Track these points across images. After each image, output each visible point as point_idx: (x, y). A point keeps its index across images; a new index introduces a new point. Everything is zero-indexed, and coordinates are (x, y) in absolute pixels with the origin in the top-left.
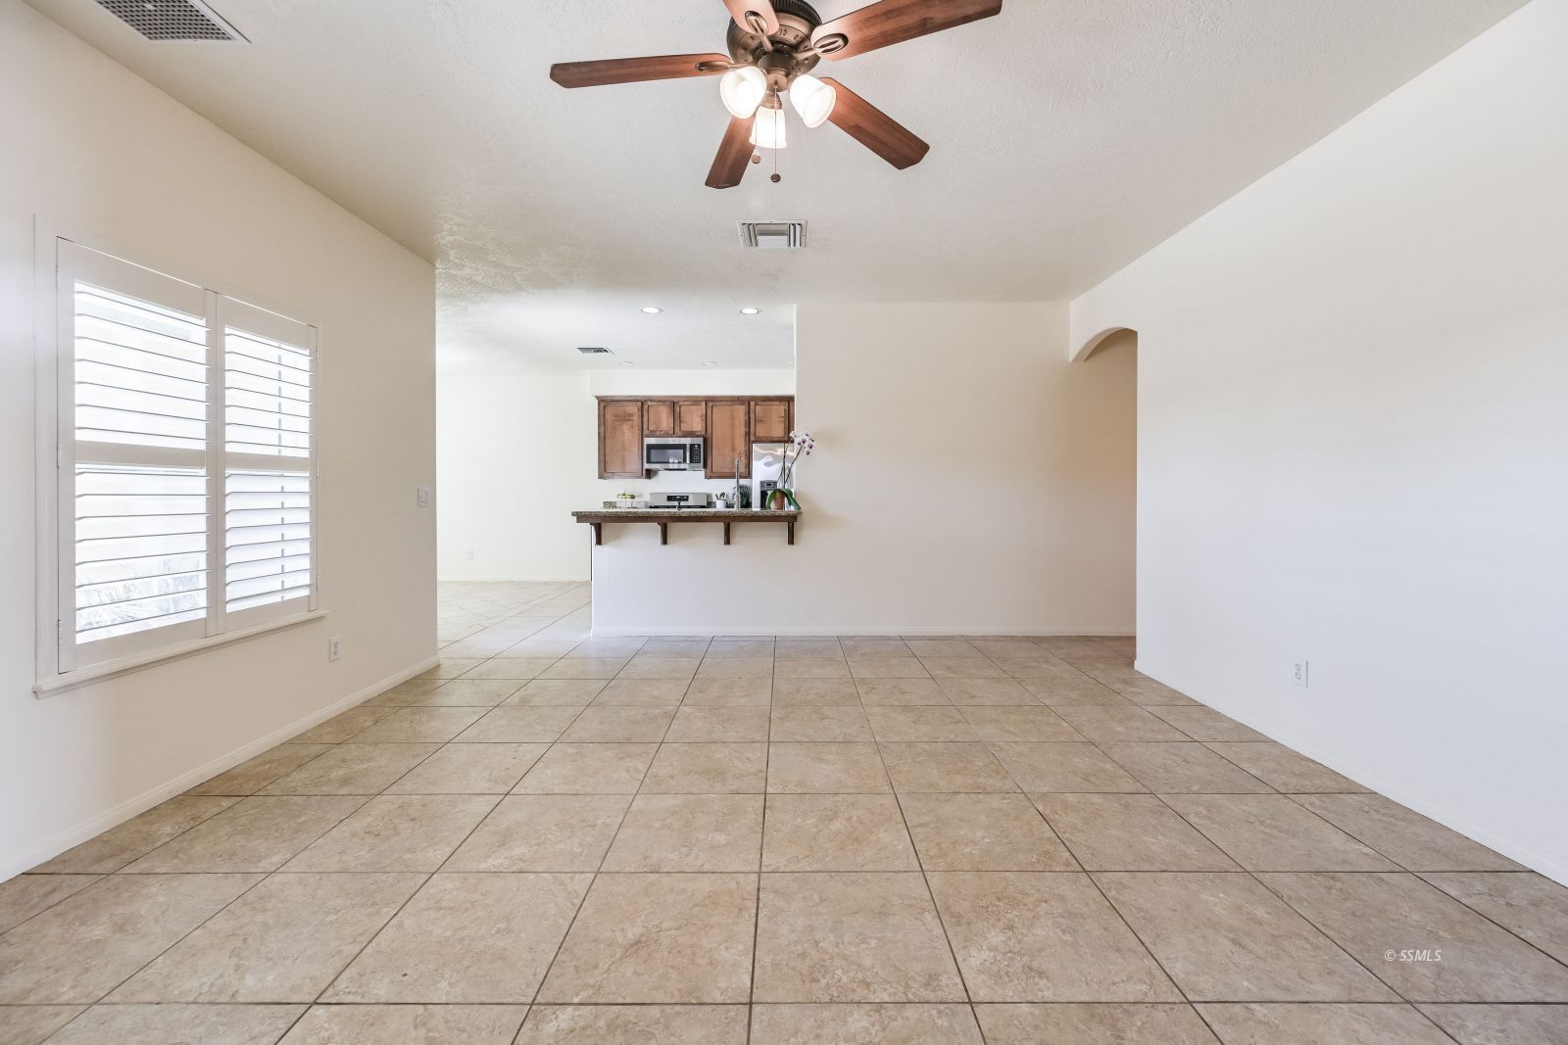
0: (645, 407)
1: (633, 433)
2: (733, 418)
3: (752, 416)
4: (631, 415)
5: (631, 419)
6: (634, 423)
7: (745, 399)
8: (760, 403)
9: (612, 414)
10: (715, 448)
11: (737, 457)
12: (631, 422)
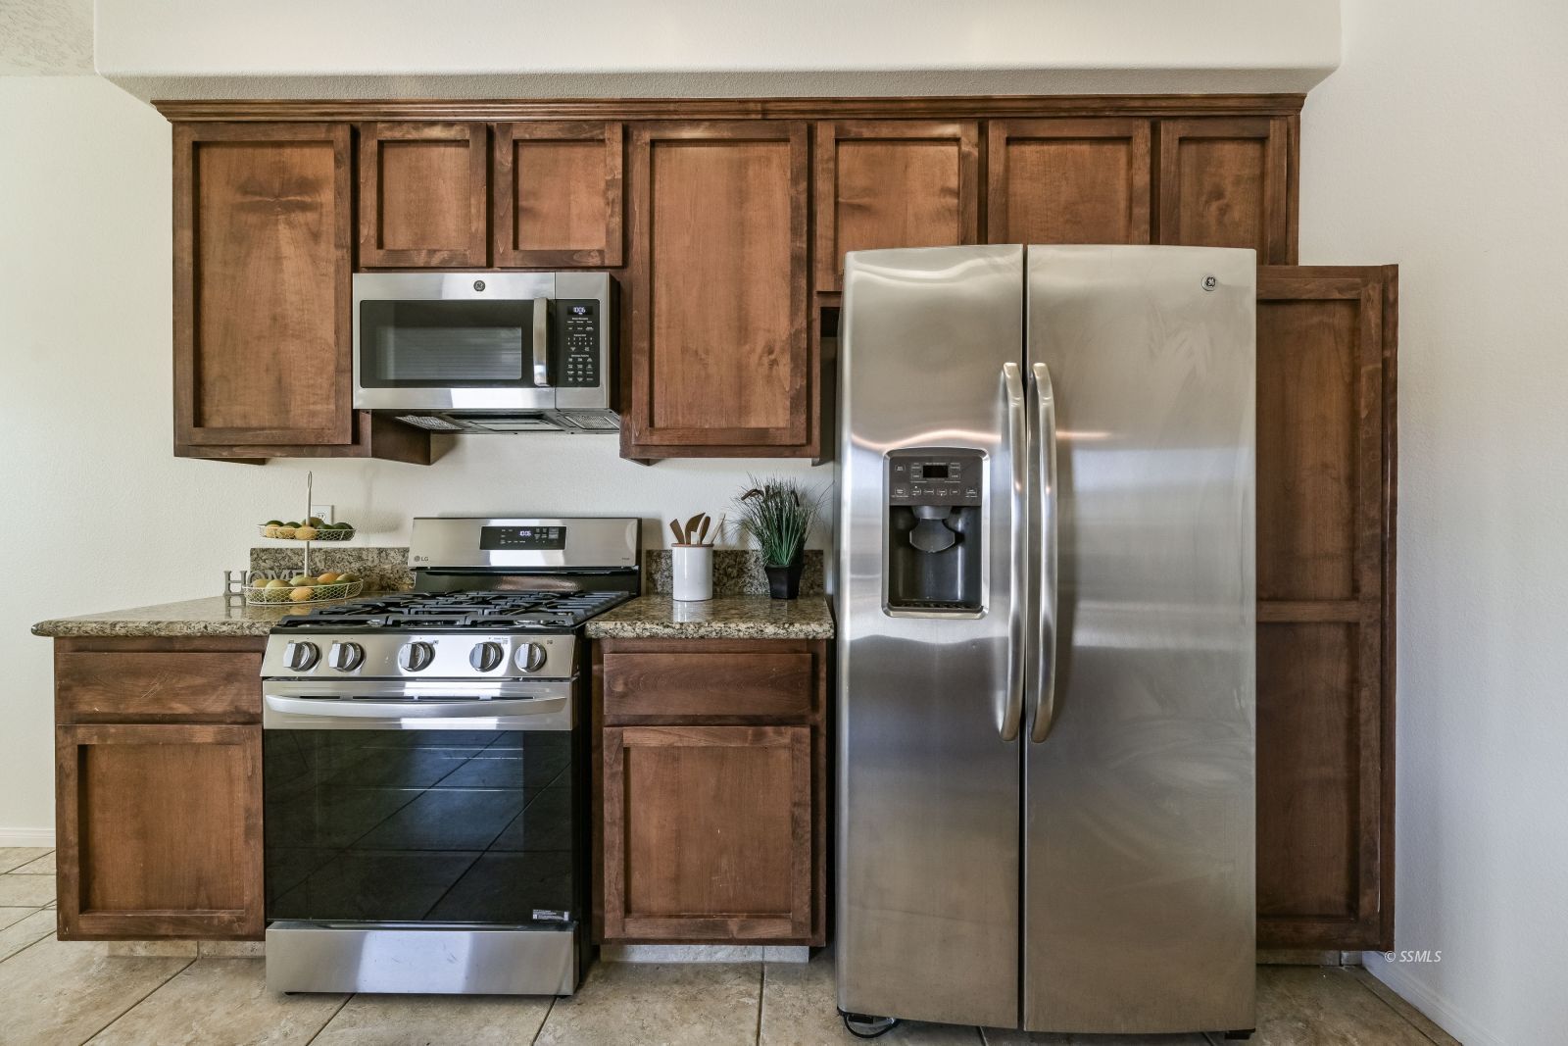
0: (369, 147)
1: (314, 260)
2: (740, 197)
3: (823, 186)
4: (308, 185)
5: (307, 199)
6: (321, 214)
7: (796, 112)
8: (853, 128)
9: (228, 183)
10: (663, 325)
11: (760, 364)
12: (311, 216)
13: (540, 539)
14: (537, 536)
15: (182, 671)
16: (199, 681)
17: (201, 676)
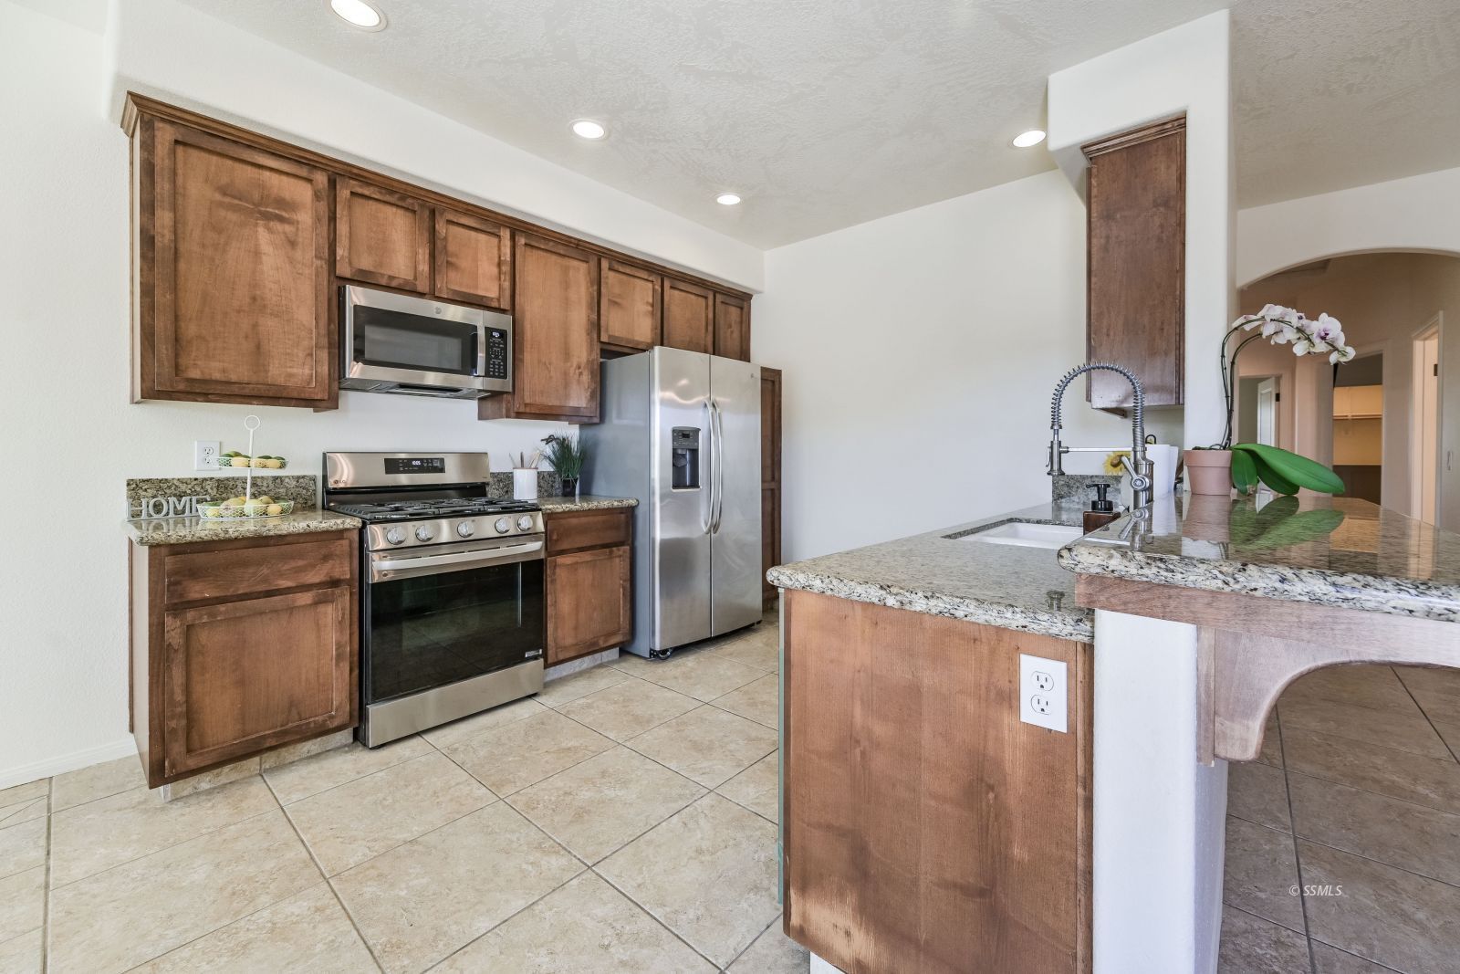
0: (343, 194)
1: (291, 260)
2: (566, 285)
3: (604, 289)
4: (286, 204)
5: (284, 214)
6: (297, 229)
7: (592, 249)
8: (617, 266)
9: (206, 181)
10: (529, 346)
11: (575, 373)
12: (288, 228)
13: (428, 467)
14: (425, 465)
15: (285, 558)
16: (301, 563)
17: (303, 559)
